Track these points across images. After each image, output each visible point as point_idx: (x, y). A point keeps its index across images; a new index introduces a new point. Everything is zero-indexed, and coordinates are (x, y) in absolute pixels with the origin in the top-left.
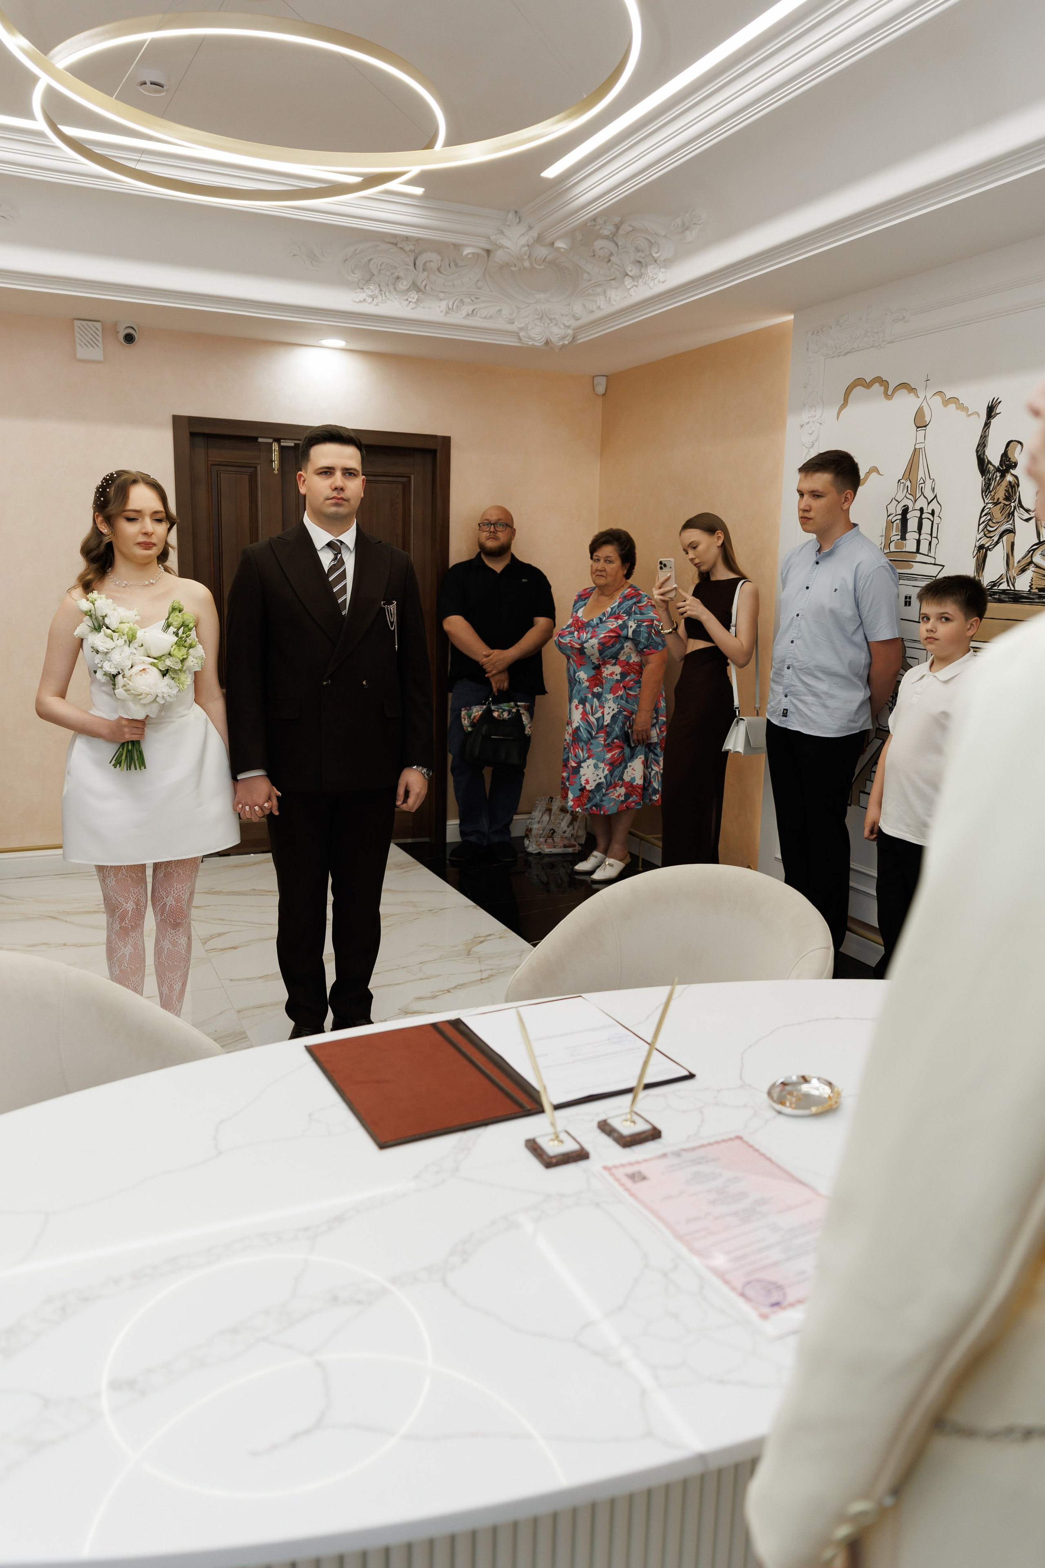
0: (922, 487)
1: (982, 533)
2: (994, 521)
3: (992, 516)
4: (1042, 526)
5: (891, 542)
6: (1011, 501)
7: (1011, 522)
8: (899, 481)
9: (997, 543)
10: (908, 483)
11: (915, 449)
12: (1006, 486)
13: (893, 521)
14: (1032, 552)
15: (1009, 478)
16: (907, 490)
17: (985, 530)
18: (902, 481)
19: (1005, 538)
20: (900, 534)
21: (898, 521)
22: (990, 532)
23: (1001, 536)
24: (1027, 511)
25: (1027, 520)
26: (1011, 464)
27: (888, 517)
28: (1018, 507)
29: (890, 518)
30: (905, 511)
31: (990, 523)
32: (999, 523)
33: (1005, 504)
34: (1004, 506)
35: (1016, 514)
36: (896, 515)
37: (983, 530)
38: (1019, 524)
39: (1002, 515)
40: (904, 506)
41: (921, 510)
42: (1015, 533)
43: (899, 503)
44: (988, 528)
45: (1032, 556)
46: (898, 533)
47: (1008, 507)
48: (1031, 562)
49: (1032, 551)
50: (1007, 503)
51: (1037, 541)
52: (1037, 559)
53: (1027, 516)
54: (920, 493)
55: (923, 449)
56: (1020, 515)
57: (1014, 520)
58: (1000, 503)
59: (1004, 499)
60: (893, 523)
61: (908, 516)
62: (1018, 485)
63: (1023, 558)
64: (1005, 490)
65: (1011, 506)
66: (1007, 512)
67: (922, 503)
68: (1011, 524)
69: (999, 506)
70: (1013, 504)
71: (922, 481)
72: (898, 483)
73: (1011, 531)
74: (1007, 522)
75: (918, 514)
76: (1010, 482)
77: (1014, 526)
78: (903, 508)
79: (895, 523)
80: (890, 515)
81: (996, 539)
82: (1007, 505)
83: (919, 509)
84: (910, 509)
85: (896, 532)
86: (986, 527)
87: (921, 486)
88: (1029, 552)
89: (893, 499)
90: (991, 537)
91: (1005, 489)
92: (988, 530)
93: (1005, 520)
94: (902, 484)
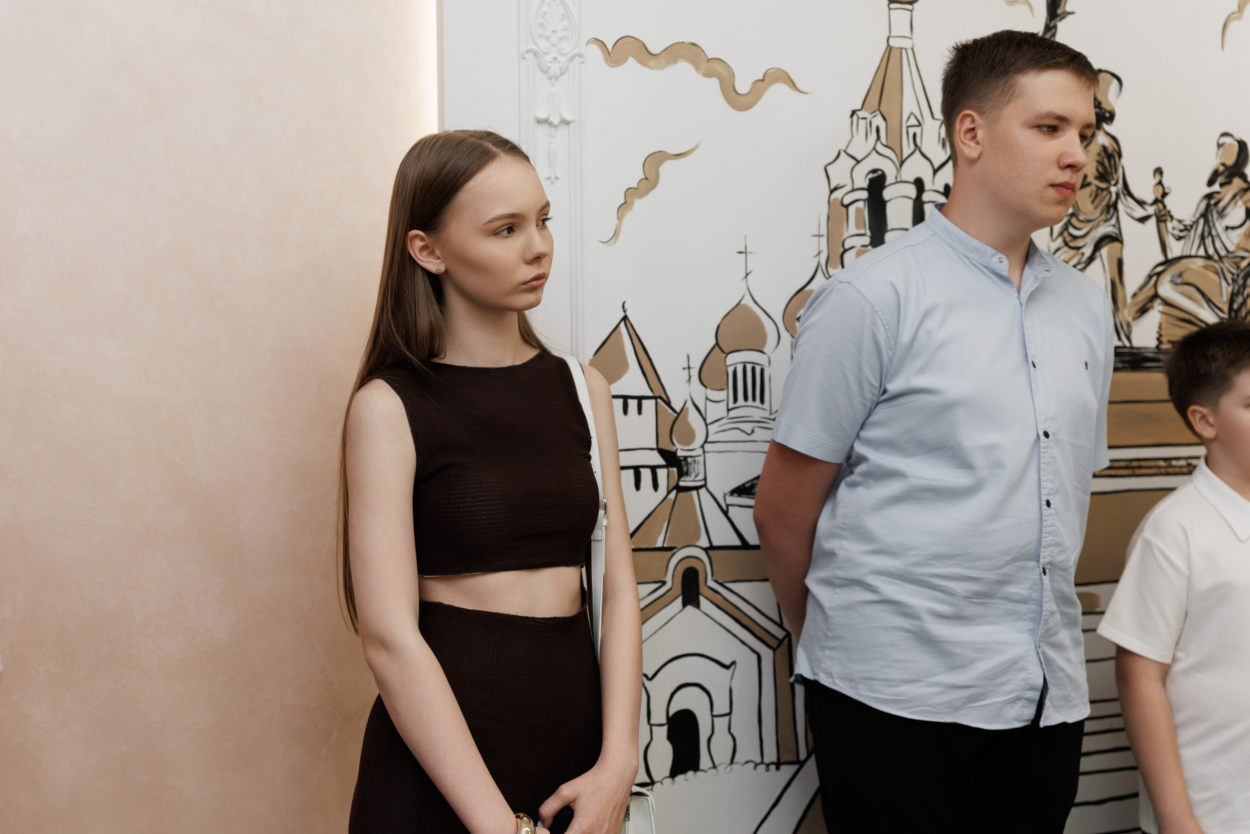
0: (915, 135)
1: (1060, 240)
2: (1081, 218)
3: (1076, 206)
4: (1167, 231)
5: (845, 251)
6: (1108, 182)
7: (1113, 221)
8: (853, 113)
9: (1091, 259)
10: (878, 121)
11: (889, 48)
12: (1099, 154)
13: (846, 202)
14: (1154, 279)
15: (1101, 139)
16: (878, 138)
17: (1066, 234)
18: (861, 114)
19: (1104, 251)
20: (868, 233)
21: (860, 204)
22: (1075, 238)
23: (1097, 247)
24: (1141, 203)
25: (1143, 220)
26: (1104, 114)
27: (832, 192)
28: (1124, 195)
29: (838, 195)
30: (877, 183)
31: (1074, 221)
32: (1089, 221)
33: (1098, 188)
34: (1097, 191)
35: (1120, 206)
36: (853, 190)
37: (1061, 234)
38: (1129, 228)
39: (1096, 207)
40: (874, 171)
41: (919, 184)
42: (1121, 242)
43: (858, 162)
44: (1072, 230)
45: (1155, 285)
46: (862, 231)
47: (1105, 193)
48: (1156, 296)
49: (1155, 276)
50: (1103, 185)
51: (1161, 258)
52: (1166, 289)
53: (1140, 212)
54: (912, 147)
55: (910, 52)
56: (1129, 211)
57: (1118, 219)
58: (1089, 184)
59: (1096, 178)
60: (847, 207)
61: (887, 194)
62: (1120, 155)
63: (1141, 288)
64: (1098, 162)
65: (1110, 193)
66: (1105, 202)
67: (916, 168)
68: (1114, 226)
69: (1087, 190)
70: (1113, 189)
71: (913, 121)
72: (852, 116)
73: (1115, 238)
74: (1106, 221)
75: (912, 191)
76: (1104, 148)
77: (1120, 229)
78: (871, 176)
79: (852, 209)
80: (836, 189)
81: (1088, 251)
82: (1103, 190)
83: (912, 179)
84: (890, 179)
85: (857, 227)
86: (1066, 228)
87: (912, 131)
88: (1150, 277)
89: (843, 154)
90: (1078, 248)
91: (1097, 158)
92: (1070, 235)
93: (1103, 217)
94: (862, 123)
